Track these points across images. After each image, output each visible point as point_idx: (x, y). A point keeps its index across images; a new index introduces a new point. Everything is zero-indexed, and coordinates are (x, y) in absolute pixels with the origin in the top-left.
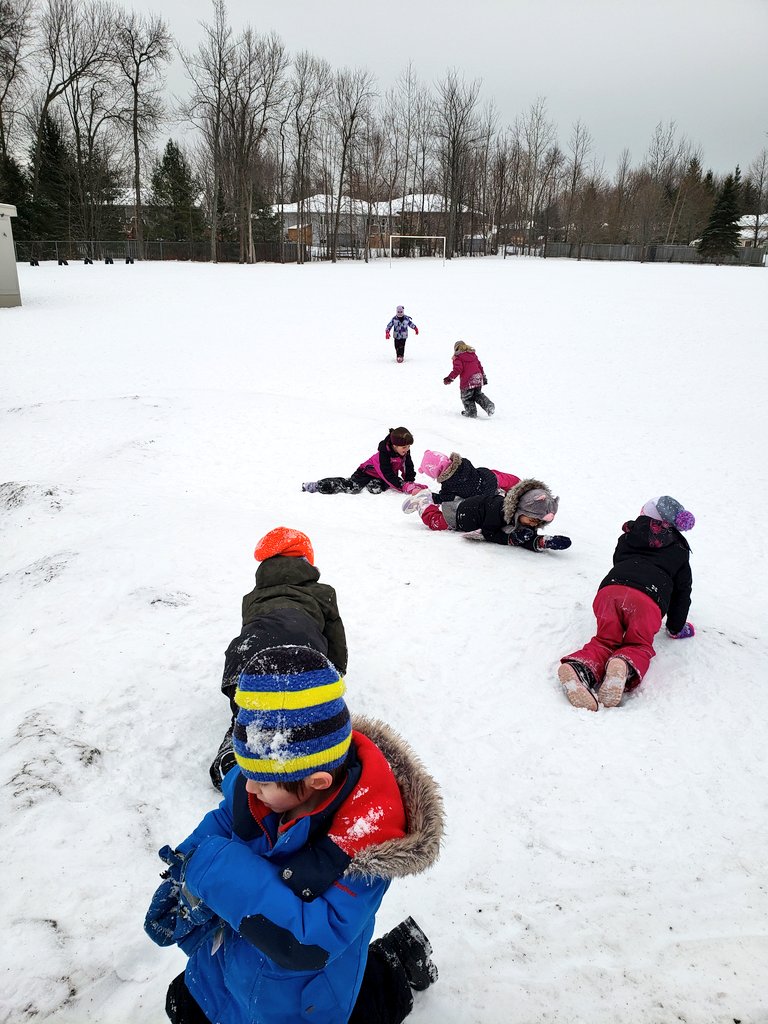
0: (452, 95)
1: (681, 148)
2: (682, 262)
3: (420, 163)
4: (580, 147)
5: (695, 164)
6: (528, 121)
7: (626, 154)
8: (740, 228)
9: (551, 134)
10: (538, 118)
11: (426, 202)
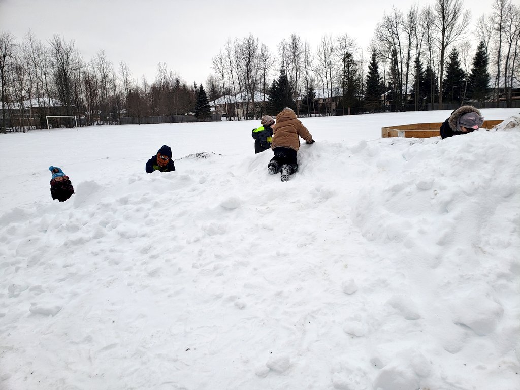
0: (58, 47)
1: (171, 73)
2: (187, 122)
3: (44, 81)
4: (125, 73)
5: (177, 81)
6: (97, 61)
7: (144, 77)
8: (210, 106)
9: (110, 67)
10: (102, 60)
11: (51, 102)
